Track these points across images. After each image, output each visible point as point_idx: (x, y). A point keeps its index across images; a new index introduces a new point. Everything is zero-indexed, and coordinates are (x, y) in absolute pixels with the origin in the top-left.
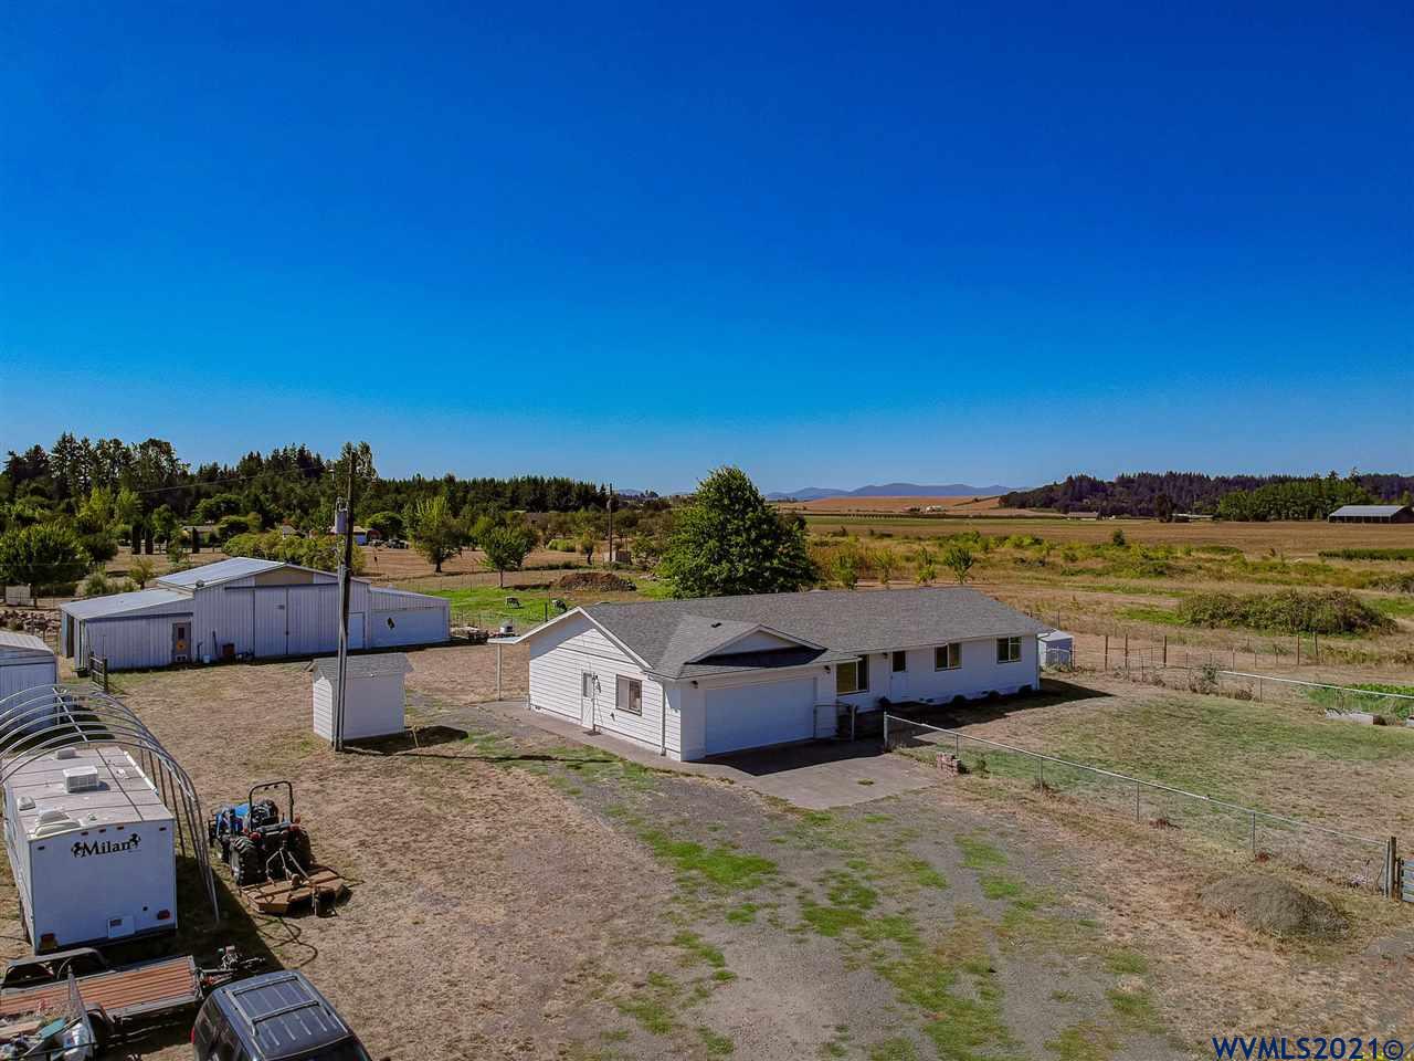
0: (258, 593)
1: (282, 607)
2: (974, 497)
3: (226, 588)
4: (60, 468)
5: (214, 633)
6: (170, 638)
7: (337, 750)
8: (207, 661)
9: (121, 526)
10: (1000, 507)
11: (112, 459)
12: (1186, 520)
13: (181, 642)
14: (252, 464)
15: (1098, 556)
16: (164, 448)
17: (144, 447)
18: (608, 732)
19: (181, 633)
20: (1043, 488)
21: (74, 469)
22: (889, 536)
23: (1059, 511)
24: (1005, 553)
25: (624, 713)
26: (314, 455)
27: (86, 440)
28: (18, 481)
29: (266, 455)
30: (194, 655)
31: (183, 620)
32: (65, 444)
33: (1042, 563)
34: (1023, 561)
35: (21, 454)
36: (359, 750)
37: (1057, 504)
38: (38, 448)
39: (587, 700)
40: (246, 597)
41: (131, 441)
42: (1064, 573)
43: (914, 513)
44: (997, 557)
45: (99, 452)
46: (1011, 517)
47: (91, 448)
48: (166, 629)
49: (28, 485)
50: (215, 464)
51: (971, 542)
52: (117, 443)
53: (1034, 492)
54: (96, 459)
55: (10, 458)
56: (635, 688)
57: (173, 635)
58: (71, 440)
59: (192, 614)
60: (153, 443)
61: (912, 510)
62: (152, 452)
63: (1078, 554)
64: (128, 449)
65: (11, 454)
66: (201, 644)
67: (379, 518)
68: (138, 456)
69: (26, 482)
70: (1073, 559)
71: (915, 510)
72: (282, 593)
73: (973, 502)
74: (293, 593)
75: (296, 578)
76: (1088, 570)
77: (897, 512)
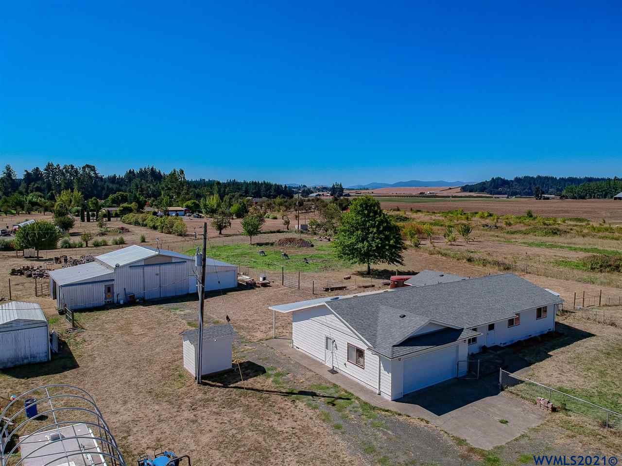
0: (146, 268)
1: (157, 274)
3: (130, 267)
4: (48, 177)
5: (125, 289)
6: (104, 292)
7: (199, 383)
8: (122, 304)
9: (76, 208)
10: (461, 192)
11: (70, 173)
12: (548, 198)
13: (109, 294)
14: (131, 175)
15: (520, 223)
16: (93, 168)
17: (84, 168)
18: (342, 373)
19: (109, 289)
21: (54, 178)
22: (419, 210)
23: (488, 193)
24: (478, 221)
25: (353, 365)
26: (157, 171)
27: (59, 165)
28: (29, 184)
29: (137, 171)
30: (115, 301)
31: (110, 283)
32: (49, 167)
33: (496, 227)
34: (487, 226)
35: (30, 171)
36: (210, 382)
37: (487, 190)
38: (37, 168)
39: (329, 352)
40: (140, 270)
41: (79, 165)
42: (509, 233)
43: (422, 195)
45: (64, 170)
46: (466, 197)
47: (61, 168)
48: (102, 288)
49: (34, 185)
50: (115, 175)
52: (72, 167)
54: (63, 174)
55: (25, 173)
56: (360, 353)
58: (52, 165)
59: (113, 280)
60: (88, 166)
61: (421, 193)
62: (87, 170)
63: (511, 222)
64: (77, 169)
65: (26, 171)
66: (119, 294)
67: (189, 203)
68: (81, 172)
69: (33, 183)
71: (423, 193)
72: (157, 267)
73: (448, 189)
74: (163, 267)
75: (163, 260)
76: (520, 231)
77: (414, 194)
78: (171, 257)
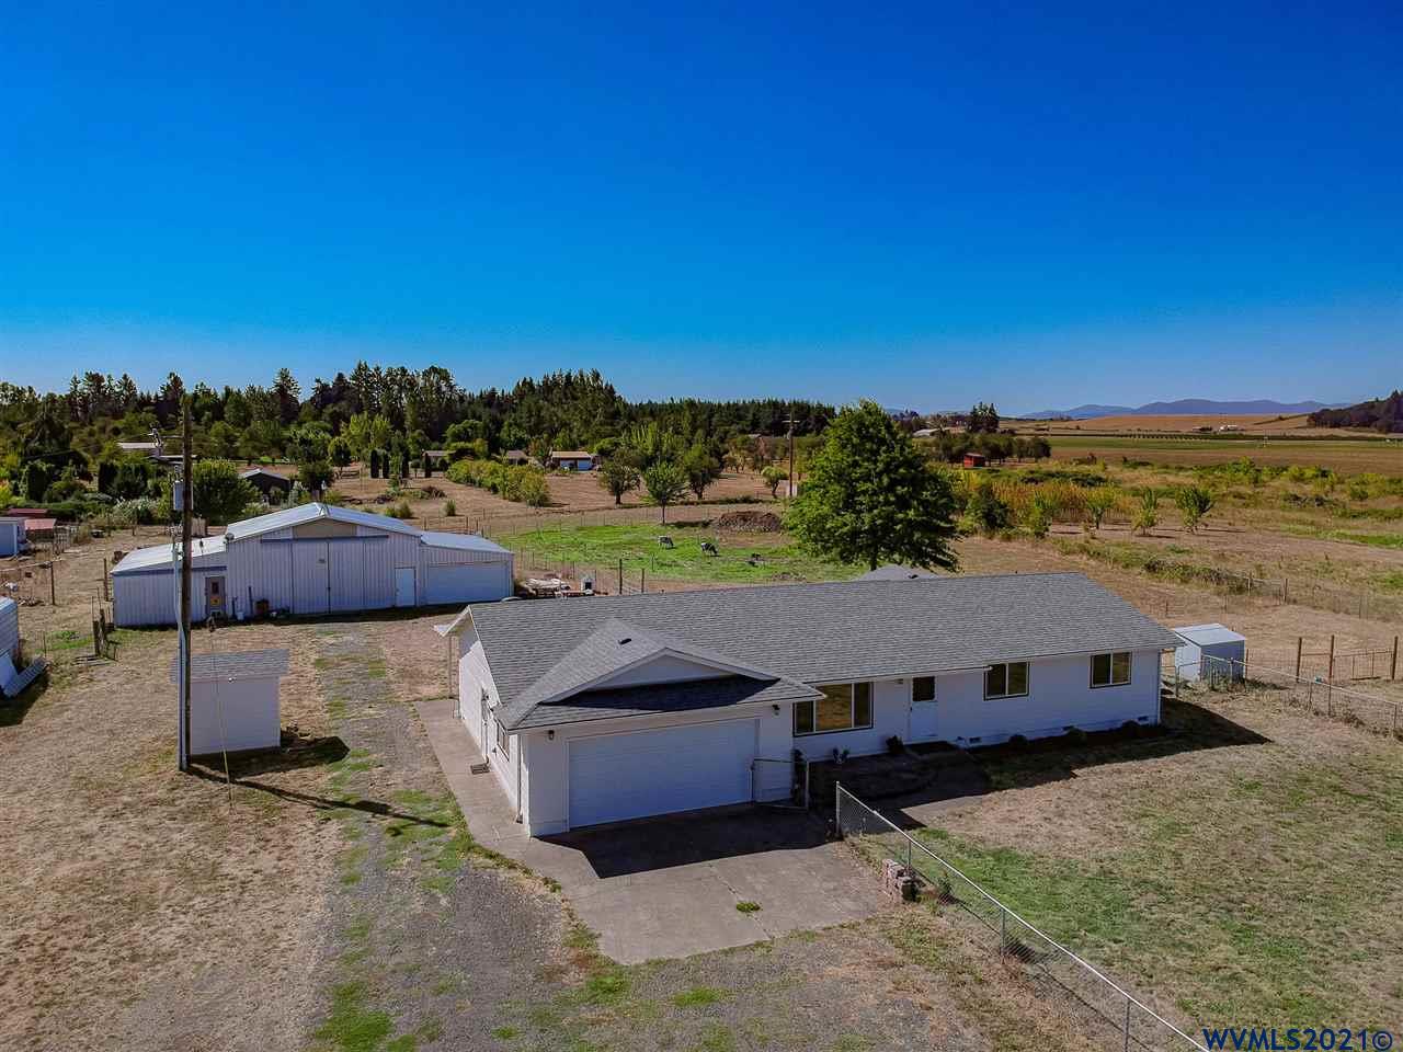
0: (297, 547)
1: (322, 561)
2: (1278, 415)
3: (261, 541)
4: (358, 394)
5: (250, 588)
6: (203, 592)
8: (240, 616)
10: (1309, 426)
11: (400, 385)
13: (215, 597)
14: (527, 387)
15: (1392, 493)
16: (444, 375)
17: (426, 374)
19: (215, 588)
20: (1362, 405)
21: (368, 394)
22: (1144, 464)
23: (1380, 431)
24: (1278, 489)
27: (378, 369)
28: (324, 406)
29: (538, 381)
30: (230, 613)
31: (216, 574)
32: (361, 372)
33: (1320, 501)
34: (1297, 498)
35: (326, 381)
37: (1378, 423)
38: (341, 376)
40: (283, 550)
41: (416, 368)
42: (1344, 515)
43: (1205, 432)
44: (1268, 492)
45: (388, 379)
46: (1321, 438)
47: (382, 375)
48: (198, 583)
49: (332, 410)
50: (494, 389)
51: (1241, 474)
52: (404, 371)
53: (1351, 409)
54: (386, 386)
55: (316, 385)
57: (206, 590)
58: (366, 369)
59: (225, 568)
60: (434, 370)
61: (1203, 429)
62: (434, 378)
63: (1370, 490)
64: (412, 376)
65: (318, 381)
66: (236, 599)
68: (421, 382)
69: (330, 407)
70: (1363, 497)
71: (1208, 429)
72: (322, 546)
73: (1276, 420)
74: (333, 546)
75: (337, 531)
76: (1376, 512)
77: (1184, 431)
78: (354, 525)
